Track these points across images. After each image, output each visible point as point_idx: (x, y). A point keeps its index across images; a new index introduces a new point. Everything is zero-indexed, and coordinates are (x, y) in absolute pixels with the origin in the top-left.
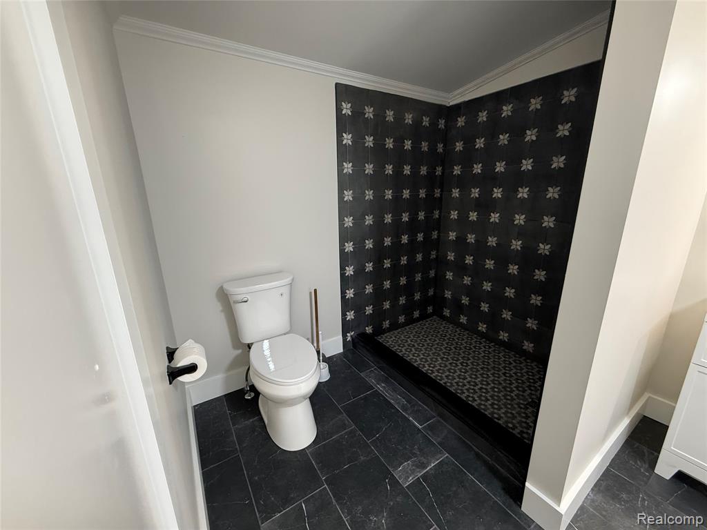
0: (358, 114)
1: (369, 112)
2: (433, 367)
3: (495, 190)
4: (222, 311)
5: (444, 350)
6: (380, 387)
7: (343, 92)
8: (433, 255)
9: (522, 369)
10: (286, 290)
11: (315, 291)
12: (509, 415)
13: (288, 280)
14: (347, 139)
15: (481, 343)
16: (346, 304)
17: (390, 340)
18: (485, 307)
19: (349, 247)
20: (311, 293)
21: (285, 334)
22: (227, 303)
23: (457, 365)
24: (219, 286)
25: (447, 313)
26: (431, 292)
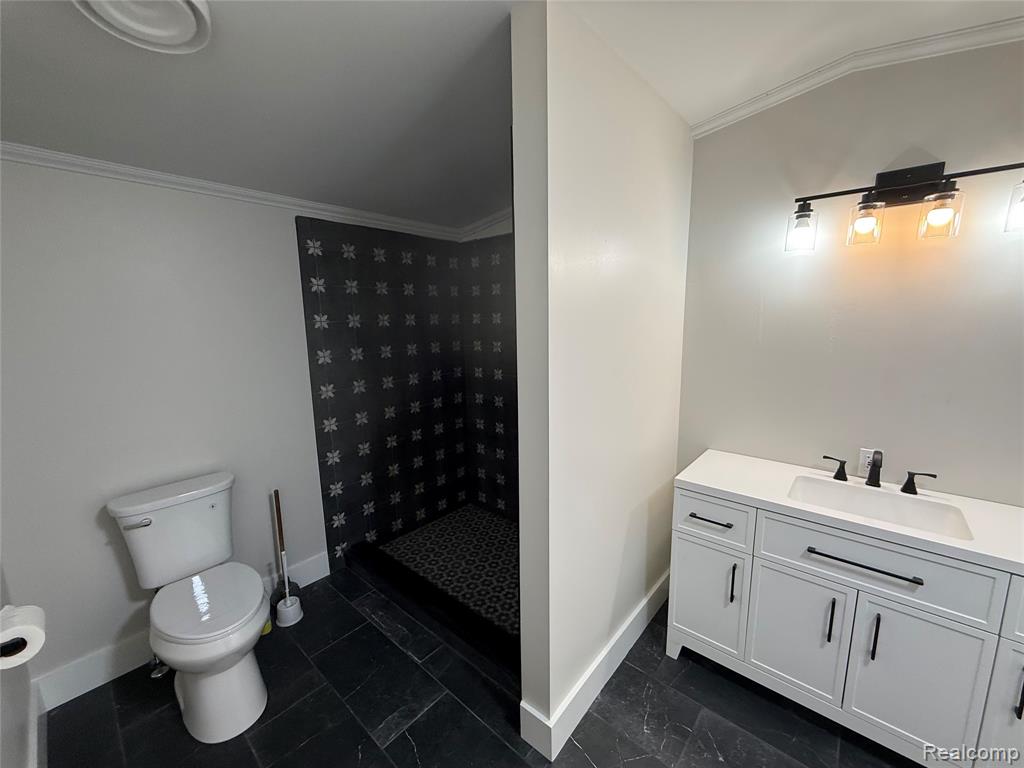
0: (331, 256)
1: (349, 252)
2: (453, 576)
4: (107, 544)
5: (472, 550)
6: (376, 619)
7: (306, 228)
8: (459, 423)
10: (221, 501)
11: (276, 492)
13: (224, 484)
14: (318, 285)
16: (330, 505)
17: (401, 550)
19: (331, 425)
20: (270, 496)
21: (221, 564)
22: (115, 531)
23: (484, 568)
24: (101, 506)
25: (483, 497)
26: (461, 472)
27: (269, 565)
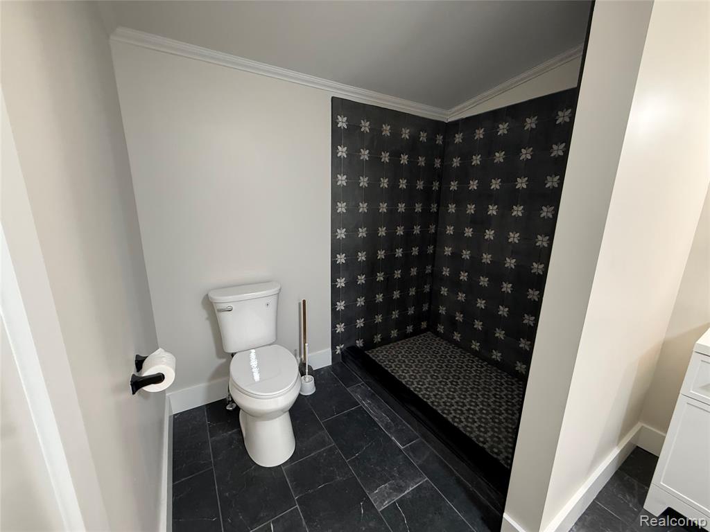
0: (353, 128)
1: (365, 126)
2: (422, 385)
3: (491, 207)
4: (207, 319)
5: (435, 368)
6: (366, 404)
7: (339, 106)
8: (429, 269)
9: (513, 391)
10: (272, 301)
11: (304, 301)
12: (496, 439)
13: (274, 291)
14: (342, 152)
15: (473, 362)
16: (336, 316)
17: (380, 356)
18: (478, 325)
19: (341, 259)
20: (300, 304)
21: (270, 345)
22: (212, 311)
23: (446, 384)
24: (204, 294)
25: (441, 329)
26: (425, 308)
27: (296, 350)
